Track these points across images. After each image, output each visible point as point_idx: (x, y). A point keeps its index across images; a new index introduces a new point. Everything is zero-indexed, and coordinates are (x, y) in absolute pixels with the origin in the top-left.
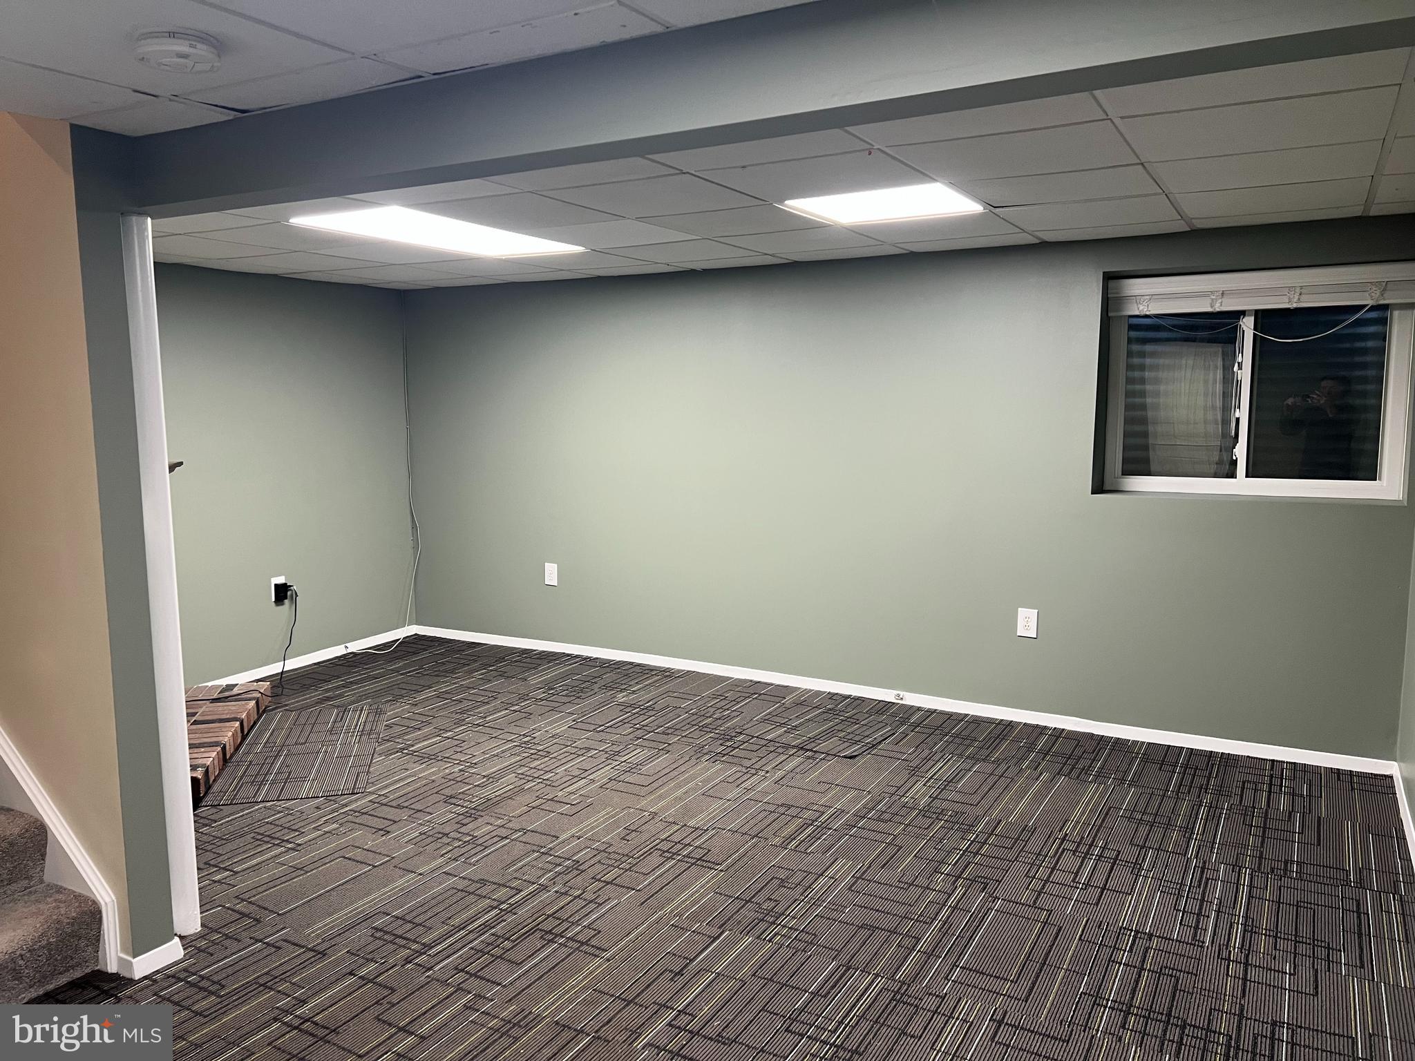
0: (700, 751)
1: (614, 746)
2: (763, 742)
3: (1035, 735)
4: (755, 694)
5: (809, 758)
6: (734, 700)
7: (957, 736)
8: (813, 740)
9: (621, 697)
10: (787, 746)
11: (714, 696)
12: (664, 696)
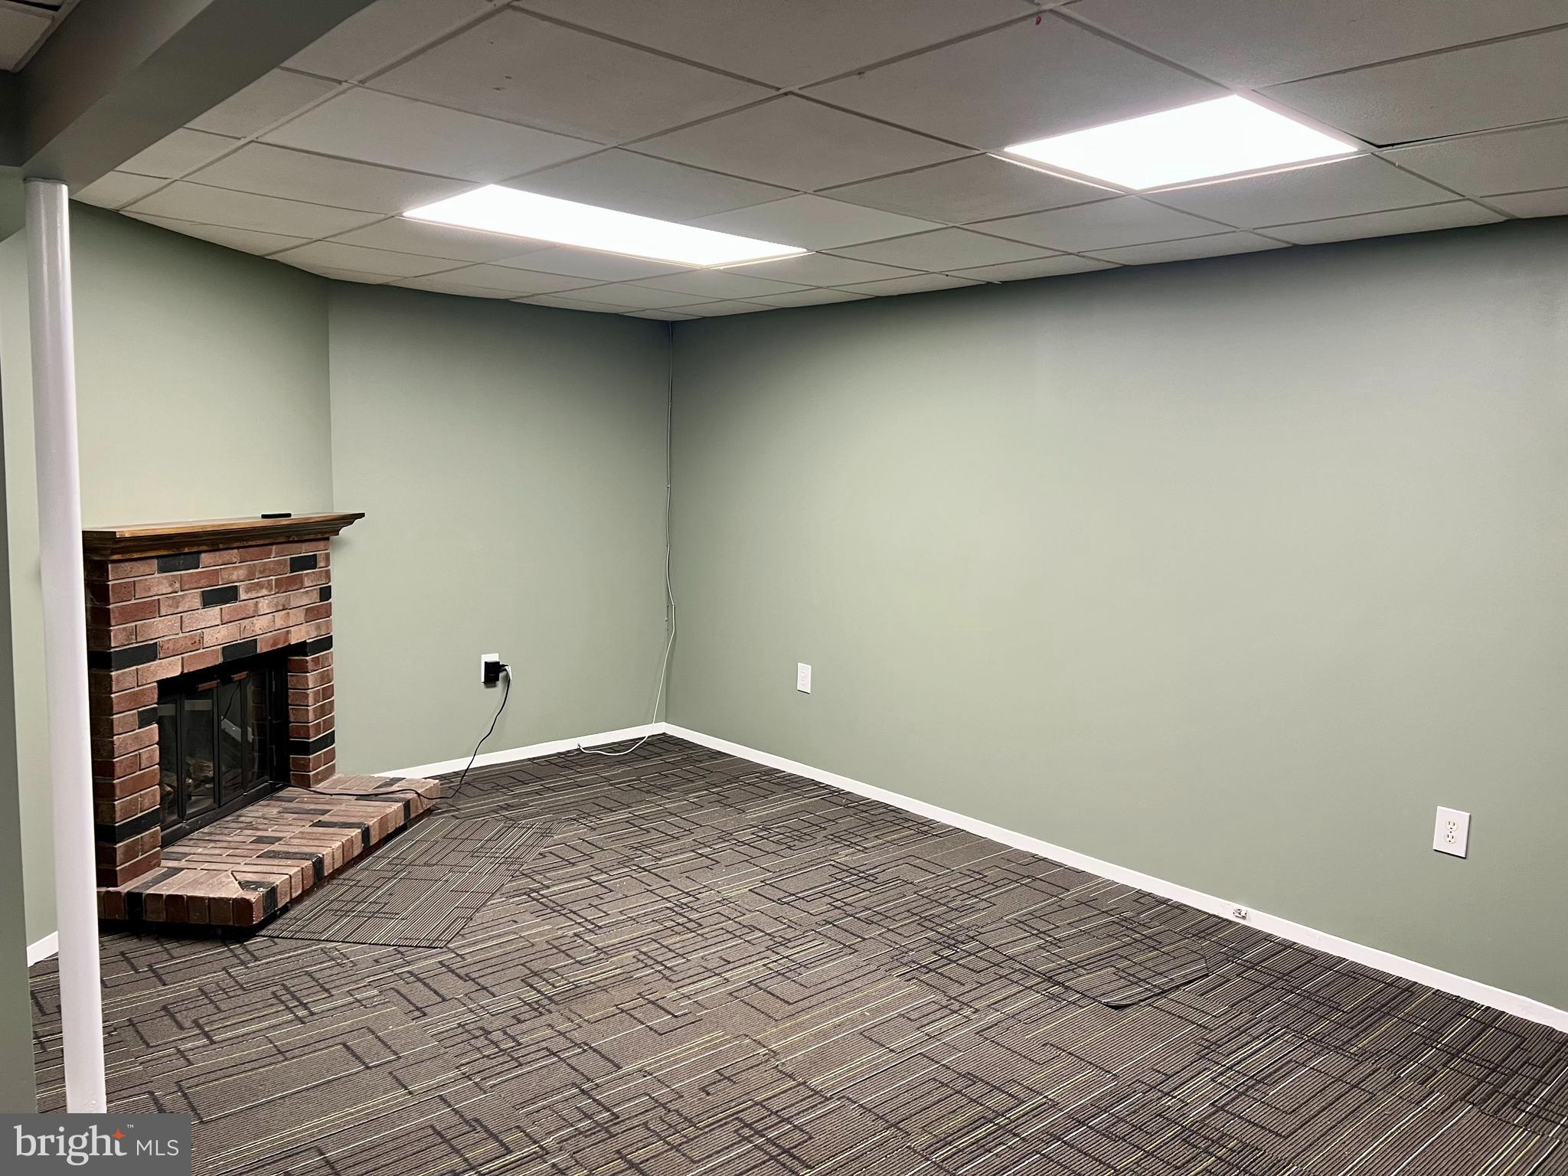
0: (899, 957)
1: (789, 930)
2: (999, 958)
3: (1446, 1015)
4: (1028, 877)
5: (1053, 997)
6: (992, 884)
7: (1308, 996)
8: (1072, 967)
9: (844, 856)
10: (1027, 972)
11: (968, 873)
12: (901, 862)
